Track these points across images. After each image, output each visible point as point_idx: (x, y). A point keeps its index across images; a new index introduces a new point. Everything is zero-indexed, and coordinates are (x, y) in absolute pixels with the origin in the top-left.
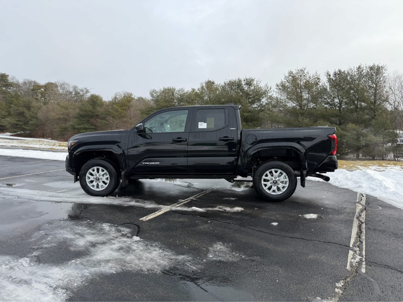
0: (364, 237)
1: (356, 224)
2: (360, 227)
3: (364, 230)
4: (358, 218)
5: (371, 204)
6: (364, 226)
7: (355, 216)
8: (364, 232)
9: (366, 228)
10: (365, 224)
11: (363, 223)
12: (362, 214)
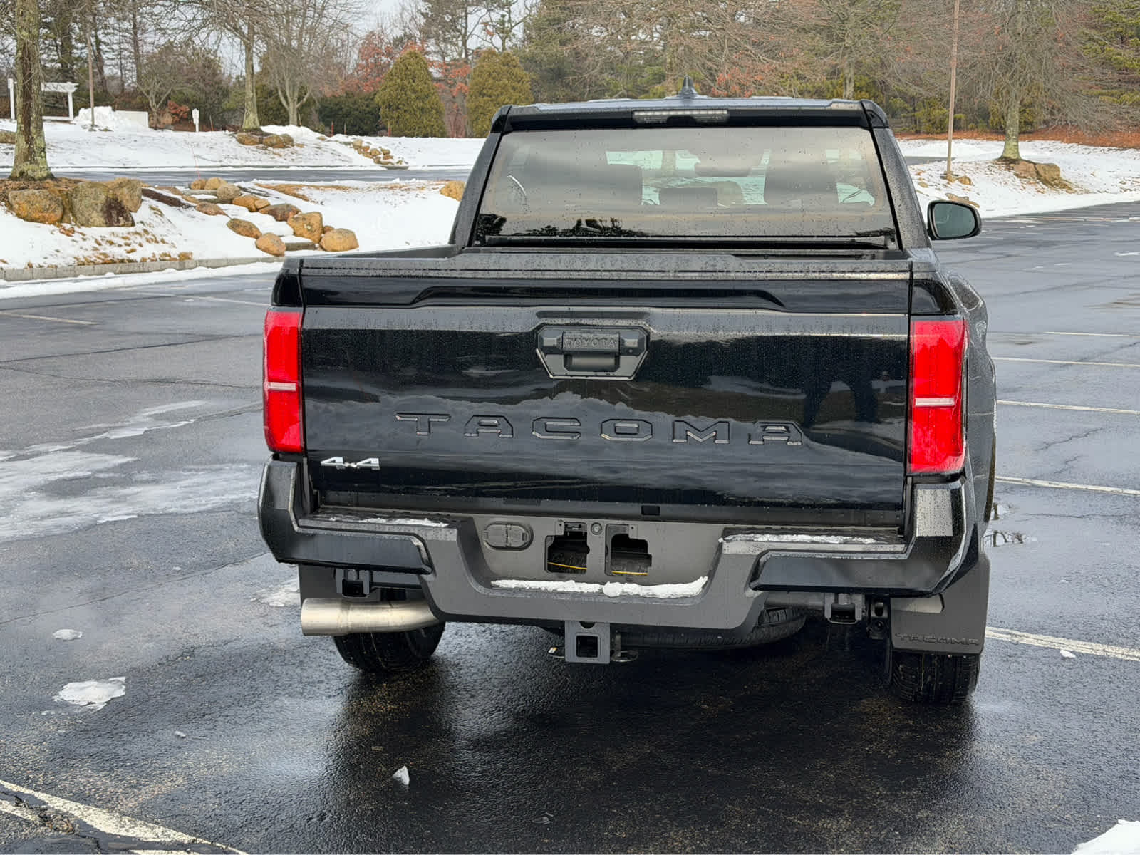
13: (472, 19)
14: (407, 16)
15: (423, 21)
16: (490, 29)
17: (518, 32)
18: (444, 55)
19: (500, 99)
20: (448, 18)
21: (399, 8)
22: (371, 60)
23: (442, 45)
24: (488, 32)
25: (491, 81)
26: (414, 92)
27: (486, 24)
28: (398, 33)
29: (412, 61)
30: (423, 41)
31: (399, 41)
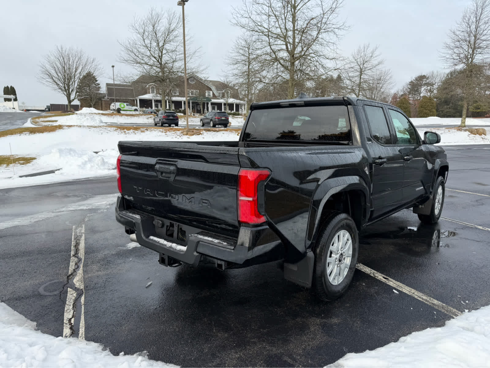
0: (73, 243)
1: (82, 254)
2: (77, 251)
3: (72, 248)
4: (80, 260)
5: (55, 295)
6: (72, 253)
7: (83, 262)
8: (72, 247)
9: (71, 251)
10: (70, 256)
11: (74, 256)
12: (73, 268)
13: (423, 89)
14: (405, 89)
15: (409, 90)
16: (427, 91)
17: (435, 92)
18: (414, 98)
19: (427, 108)
20: (416, 89)
21: (403, 87)
22: (395, 100)
23: (414, 96)
24: (427, 92)
25: (425, 104)
26: (403, 107)
27: (426, 90)
28: (402, 93)
29: (404, 100)
30: (409, 95)
31: (402, 95)
